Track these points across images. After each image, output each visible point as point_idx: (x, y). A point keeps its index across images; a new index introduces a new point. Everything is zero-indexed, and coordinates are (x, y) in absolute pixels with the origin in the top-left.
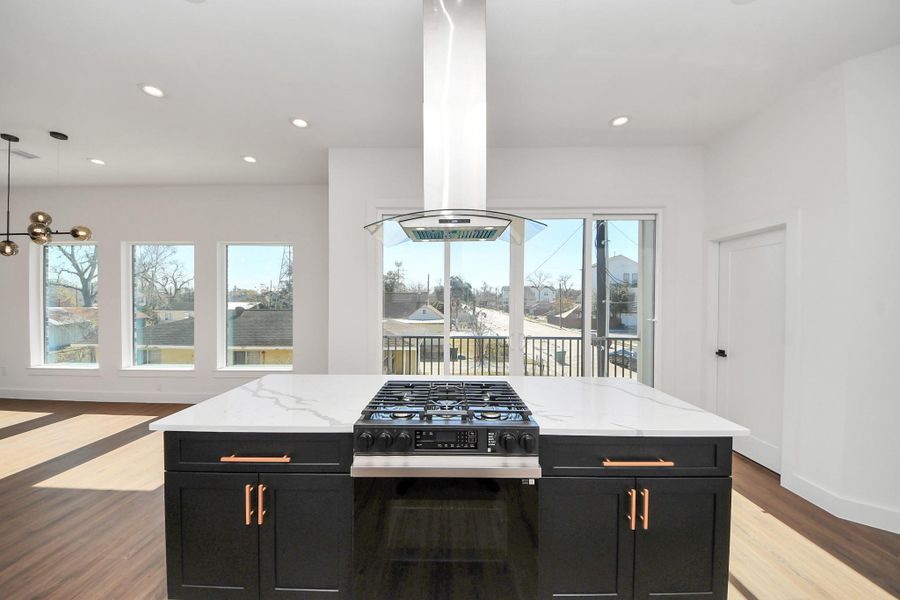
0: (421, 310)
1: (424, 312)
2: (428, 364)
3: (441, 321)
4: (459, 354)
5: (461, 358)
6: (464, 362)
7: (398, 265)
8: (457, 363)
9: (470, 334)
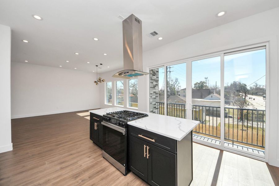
0: (210, 96)
1: (212, 97)
2: (211, 118)
3: (220, 101)
4: (228, 115)
5: (229, 117)
6: (231, 120)
7: (206, 78)
8: (227, 119)
9: (235, 107)
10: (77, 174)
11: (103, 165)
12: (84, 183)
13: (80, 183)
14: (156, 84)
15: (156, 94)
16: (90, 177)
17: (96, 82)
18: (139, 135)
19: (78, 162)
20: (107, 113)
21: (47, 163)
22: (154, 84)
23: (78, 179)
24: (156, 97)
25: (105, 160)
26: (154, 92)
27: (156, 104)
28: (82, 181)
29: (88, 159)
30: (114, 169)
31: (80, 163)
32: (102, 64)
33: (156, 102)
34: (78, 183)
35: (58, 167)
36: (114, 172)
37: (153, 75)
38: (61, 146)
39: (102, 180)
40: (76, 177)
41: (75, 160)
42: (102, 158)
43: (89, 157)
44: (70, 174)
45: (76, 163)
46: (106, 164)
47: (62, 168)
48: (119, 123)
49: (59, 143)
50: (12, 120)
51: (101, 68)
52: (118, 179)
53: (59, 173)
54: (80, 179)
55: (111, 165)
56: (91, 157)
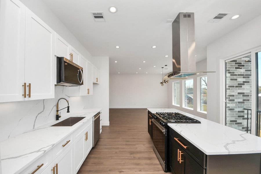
10: (132, 152)
11: (151, 155)
12: (134, 160)
13: (132, 158)
14: (245, 81)
15: (243, 96)
16: (139, 158)
17: (162, 83)
18: (175, 138)
19: (136, 145)
20: (156, 113)
21: (120, 138)
22: (239, 82)
23: (132, 155)
24: (244, 100)
25: (154, 153)
26: (239, 93)
27: (243, 112)
28: (134, 158)
29: (143, 146)
30: (158, 163)
31: (137, 146)
32: (167, 65)
33: (244, 109)
34: (131, 158)
35: (125, 143)
36: (157, 164)
37: (236, 68)
38: (130, 130)
39: (146, 164)
40: (131, 154)
41: (134, 143)
42: (153, 150)
43: (144, 145)
44: (129, 150)
45: (135, 145)
46: (154, 156)
47: (126, 145)
48: (161, 122)
49: (130, 128)
50: (110, 109)
51: (167, 69)
52: (158, 171)
53: (124, 147)
54: (133, 156)
55: (157, 158)
56: (145, 145)
